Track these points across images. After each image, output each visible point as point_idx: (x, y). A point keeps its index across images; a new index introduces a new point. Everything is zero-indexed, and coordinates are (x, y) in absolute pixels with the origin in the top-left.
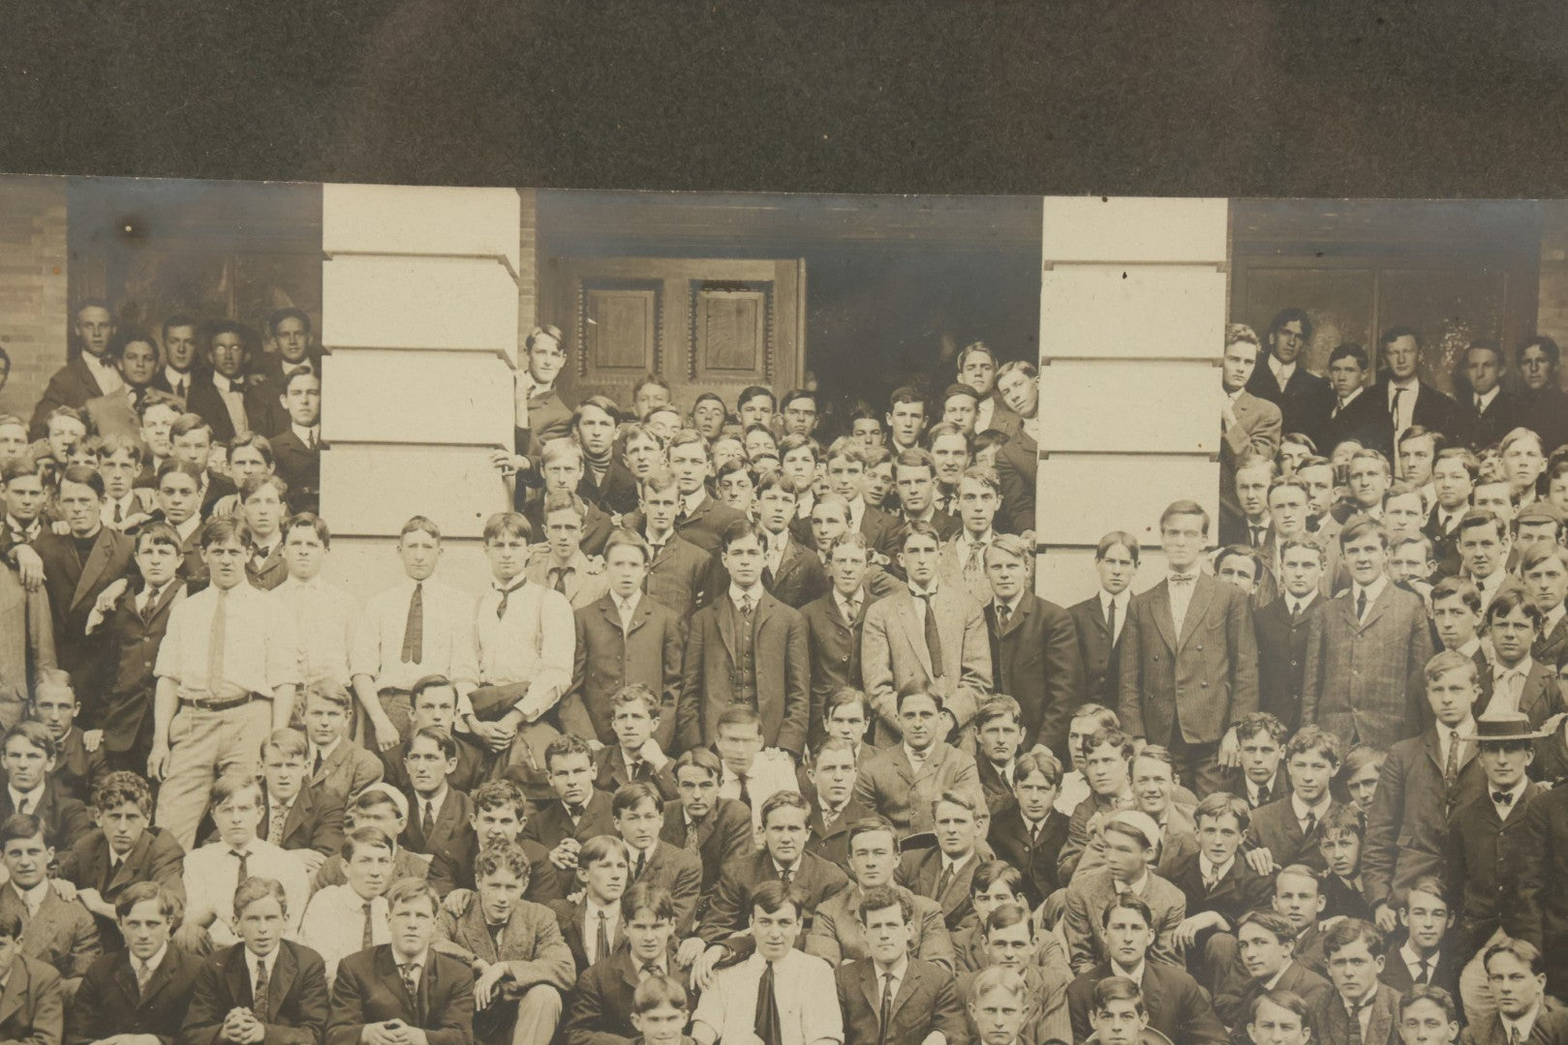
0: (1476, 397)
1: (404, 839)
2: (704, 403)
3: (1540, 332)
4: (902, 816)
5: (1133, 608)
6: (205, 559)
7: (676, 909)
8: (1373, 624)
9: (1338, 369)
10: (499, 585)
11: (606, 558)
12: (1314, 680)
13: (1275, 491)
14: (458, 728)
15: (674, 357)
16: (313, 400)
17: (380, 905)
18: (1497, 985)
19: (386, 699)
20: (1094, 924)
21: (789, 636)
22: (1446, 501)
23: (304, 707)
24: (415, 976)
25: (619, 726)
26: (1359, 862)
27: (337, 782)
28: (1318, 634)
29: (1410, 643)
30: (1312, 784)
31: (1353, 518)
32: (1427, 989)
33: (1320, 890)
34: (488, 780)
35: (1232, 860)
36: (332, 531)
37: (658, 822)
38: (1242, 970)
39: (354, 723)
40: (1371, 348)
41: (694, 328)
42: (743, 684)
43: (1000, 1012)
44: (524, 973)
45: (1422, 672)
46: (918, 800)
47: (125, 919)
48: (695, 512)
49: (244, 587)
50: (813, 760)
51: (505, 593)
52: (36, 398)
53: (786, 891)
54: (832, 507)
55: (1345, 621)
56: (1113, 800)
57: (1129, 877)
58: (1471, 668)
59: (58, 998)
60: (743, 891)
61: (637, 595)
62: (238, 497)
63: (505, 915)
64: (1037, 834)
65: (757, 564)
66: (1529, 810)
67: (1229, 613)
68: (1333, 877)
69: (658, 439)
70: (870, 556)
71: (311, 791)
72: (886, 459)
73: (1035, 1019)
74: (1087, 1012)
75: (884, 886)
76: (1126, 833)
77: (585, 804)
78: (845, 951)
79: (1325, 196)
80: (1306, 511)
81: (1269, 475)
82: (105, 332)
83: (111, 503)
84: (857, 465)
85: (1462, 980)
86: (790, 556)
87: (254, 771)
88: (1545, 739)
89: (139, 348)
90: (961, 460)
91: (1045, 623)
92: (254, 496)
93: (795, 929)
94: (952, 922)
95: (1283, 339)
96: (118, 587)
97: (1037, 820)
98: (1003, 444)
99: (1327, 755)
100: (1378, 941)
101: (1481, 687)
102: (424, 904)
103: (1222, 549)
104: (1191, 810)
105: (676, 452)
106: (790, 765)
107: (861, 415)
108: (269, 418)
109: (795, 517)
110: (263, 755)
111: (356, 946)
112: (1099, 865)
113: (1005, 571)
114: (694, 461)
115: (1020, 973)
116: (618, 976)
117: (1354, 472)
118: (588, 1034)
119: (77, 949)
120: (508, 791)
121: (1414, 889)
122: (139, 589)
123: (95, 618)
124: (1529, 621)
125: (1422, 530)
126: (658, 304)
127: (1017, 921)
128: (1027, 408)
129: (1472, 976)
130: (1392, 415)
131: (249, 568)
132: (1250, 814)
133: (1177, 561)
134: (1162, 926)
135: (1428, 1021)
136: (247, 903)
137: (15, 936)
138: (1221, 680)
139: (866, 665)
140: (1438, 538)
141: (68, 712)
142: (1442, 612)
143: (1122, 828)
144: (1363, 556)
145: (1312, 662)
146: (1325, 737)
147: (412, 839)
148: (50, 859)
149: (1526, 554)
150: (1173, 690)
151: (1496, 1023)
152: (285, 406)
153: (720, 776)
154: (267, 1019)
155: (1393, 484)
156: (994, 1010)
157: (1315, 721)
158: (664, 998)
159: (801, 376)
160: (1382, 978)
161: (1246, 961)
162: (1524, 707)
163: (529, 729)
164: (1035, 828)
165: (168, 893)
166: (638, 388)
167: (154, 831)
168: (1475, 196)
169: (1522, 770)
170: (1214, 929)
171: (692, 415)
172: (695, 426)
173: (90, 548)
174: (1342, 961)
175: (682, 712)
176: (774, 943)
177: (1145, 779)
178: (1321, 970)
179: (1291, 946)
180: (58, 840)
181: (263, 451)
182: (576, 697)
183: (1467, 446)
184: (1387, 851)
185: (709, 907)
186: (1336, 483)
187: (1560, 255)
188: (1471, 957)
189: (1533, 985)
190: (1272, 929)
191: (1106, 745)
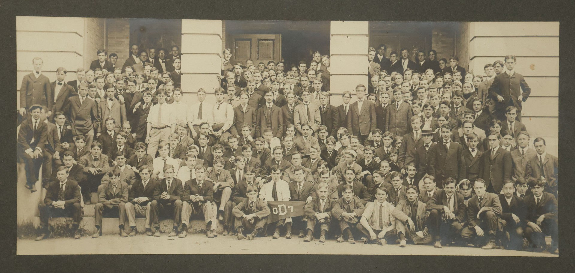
0: (420, 62)
1: (198, 156)
2: (260, 64)
3: (433, 49)
4: (302, 151)
5: (350, 107)
6: (157, 98)
7: (255, 171)
8: (400, 110)
9: (392, 57)
10: (218, 103)
11: (240, 97)
12: (388, 122)
13: (379, 82)
14: (209, 133)
15: (254, 54)
16: (179, 64)
17: (193, 170)
18: (426, 185)
19: (194, 127)
20: (343, 173)
21: (278, 114)
22: (415, 84)
23: (178, 129)
24: (201, 185)
25: (243, 133)
26: (398, 160)
27: (184, 144)
28: (389, 112)
29: (408, 114)
30: (388, 143)
31: (395, 88)
32: (412, 186)
33: (390, 166)
34: (216, 144)
35: (371, 160)
36: (183, 92)
37: (251, 153)
38: (374, 183)
39: (188, 132)
40: (398, 53)
41: (258, 49)
42: (269, 123)
43: (323, 192)
44: (223, 184)
45: (410, 119)
46: (306, 148)
47: (141, 173)
48: (259, 87)
49: (165, 104)
50: (284, 140)
51: (219, 105)
52: (123, 64)
53: (278, 167)
54: (287, 86)
55: (394, 109)
56: (347, 147)
57: (350, 163)
58: (420, 119)
59: (127, 190)
60: (269, 167)
61: (247, 105)
62: (164, 85)
63: (219, 172)
64: (331, 155)
65: (272, 98)
66: (432, 148)
67: (370, 108)
68: (392, 163)
69: (251, 72)
70: (295, 96)
71: (179, 146)
72: (298, 76)
73: (331, 194)
74: (341, 192)
75: (299, 166)
77: (236, 149)
78: (291, 180)
79: (388, 21)
80: (386, 86)
81: (378, 79)
82: (137, 51)
83: (138, 86)
84: (292, 77)
85: (419, 184)
86: (279, 96)
87: (167, 142)
88: (435, 133)
89: (144, 54)
90: (314, 76)
91: (332, 110)
92: (167, 85)
93: (280, 175)
94: (313, 173)
95: (380, 50)
96: (139, 103)
97: (331, 152)
98: (323, 72)
99: (391, 137)
100: (402, 176)
101: (422, 123)
102: (203, 170)
103: (369, 94)
104: (363, 149)
105: (255, 75)
106: (279, 141)
107: (293, 67)
108: (170, 68)
109: (280, 88)
110: (169, 139)
111: (188, 179)
112: (344, 161)
113: (324, 99)
114: (258, 76)
115: (327, 184)
116: (243, 185)
117: (395, 78)
118: (237, 197)
119: (131, 179)
120: (220, 146)
121: (409, 165)
122: (144, 104)
123: (135, 110)
124: (432, 109)
125: (410, 90)
126: (251, 44)
127: (327, 173)
128: (328, 65)
129: (421, 183)
130: (403, 66)
131: (166, 100)
132: (375, 150)
133: (359, 97)
134: (357, 174)
135: (412, 193)
136: (166, 170)
137: (118, 177)
138: (369, 122)
139: (295, 119)
140: (413, 92)
141: (129, 130)
142: (414, 107)
143: (348, 153)
144: (398, 96)
145: (387, 118)
146: (390, 133)
147: (200, 156)
148: (126, 160)
149: (431, 95)
150: (359, 124)
151: (426, 193)
152: (174, 65)
153: (264, 143)
154: (170, 194)
155: (403, 80)
156: (322, 192)
157: (388, 130)
158: (253, 190)
159: (281, 58)
160: (403, 184)
161: (375, 181)
162: (431, 127)
163: (224, 133)
164: (330, 153)
165: (150, 167)
166: (247, 61)
167: (147, 154)
168: (419, 21)
169: (431, 140)
170: (368, 174)
171: (258, 67)
172: (259, 69)
173: (134, 95)
174: (394, 181)
175: (256, 129)
176: (276, 178)
177: (353, 143)
178: (390, 183)
179: (384, 178)
180: (127, 156)
181: (169, 75)
182: (234, 126)
183: (419, 73)
184: (403, 157)
185: (262, 170)
186: (392, 80)
187: (436, 33)
188: (421, 179)
189: (434, 185)
190: (380, 174)
191: (345, 136)
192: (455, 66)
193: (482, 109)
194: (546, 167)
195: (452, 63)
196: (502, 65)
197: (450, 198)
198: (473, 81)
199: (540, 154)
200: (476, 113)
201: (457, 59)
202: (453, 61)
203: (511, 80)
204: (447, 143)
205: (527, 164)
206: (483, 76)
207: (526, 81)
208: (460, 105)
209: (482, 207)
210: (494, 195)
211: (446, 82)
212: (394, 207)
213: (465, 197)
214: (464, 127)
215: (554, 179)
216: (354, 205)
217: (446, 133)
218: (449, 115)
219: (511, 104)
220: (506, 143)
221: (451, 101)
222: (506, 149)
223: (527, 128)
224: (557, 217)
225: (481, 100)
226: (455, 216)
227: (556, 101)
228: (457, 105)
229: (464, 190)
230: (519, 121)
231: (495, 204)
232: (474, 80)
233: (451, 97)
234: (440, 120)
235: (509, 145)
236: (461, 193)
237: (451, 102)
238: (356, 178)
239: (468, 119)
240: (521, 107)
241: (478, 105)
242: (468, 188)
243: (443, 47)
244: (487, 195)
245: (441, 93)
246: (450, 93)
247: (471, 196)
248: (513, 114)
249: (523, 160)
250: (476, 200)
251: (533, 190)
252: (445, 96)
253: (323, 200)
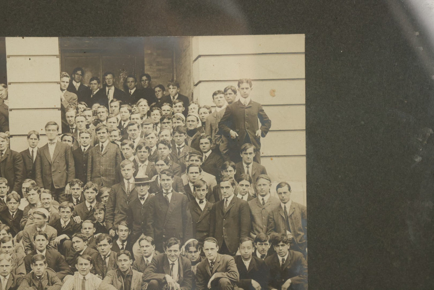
0: (130, 91)
3: (146, 72)
5: (39, 152)
8: (106, 153)
9: (92, 84)
12: (90, 169)
13: (77, 118)
18: (142, 249)
20: (31, 240)
22: (124, 119)
26: (104, 218)
28: (91, 156)
29: (116, 158)
30: (91, 198)
31: (98, 124)
32: (124, 251)
33: (94, 227)
35: (69, 220)
38: (73, 250)
40: (101, 78)
43: (5, 266)
45: (119, 165)
55: (98, 153)
56: (35, 205)
57: (41, 227)
58: (133, 164)
64: (14, 216)
66: (149, 201)
67: (66, 152)
68: (98, 223)
73: (15, 268)
74: (30, 265)
76: (40, 214)
79: (85, 36)
80: (85, 123)
81: (75, 113)
85: (133, 248)
88: (153, 182)
91: (13, 157)
95: (76, 76)
97: (13, 212)
99: (95, 189)
100: (110, 239)
101: (135, 169)
103: (63, 134)
104: (58, 207)
112: (32, 224)
115: (10, 255)
117: (98, 112)
121: (119, 224)
124: (147, 151)
125: (117, 127)
127: (9, 241)
128: (5, 97)
129: (136, 247)
130: (107, 96)
132: (74, 207)
133: (50, 138)
134: (51, 239)
135: (125, 260)
138: (64, 170)
140: (122, 129)
142: (124, 149)
143: (38, 213)
144: (102, 135)
145: (89, 164)
146: (94, 185)
149: (146, 132)
150: (51, 174)
151: (142, 259)
155: (109, 115)
156: (3, 266)
157: (91, 181)
160: (112, 249)
161: (74, 247)
162: (147, 173)
164: (13, 215)
168: (126, 36)
169: (147, 191)
170: (65, 239)
174: (101, 245)
177: (44, 199)
178: (95, 248)
179: (87, 242)
183: (128, 104)
184: (112, 215)
186: (93, 115)
187: (149, 52)
188: (135, 242)
189: (152, 248)
190: (81, 238)
191: (33, 190)
192: (176, 95)
193: (211, 148)
194: (291, 219)
195: (172, 90)
196: (235, 92)
197: (173, 264)
198: (198, 113)
199: (285, 203)
200: (204, 154)
201: (178, 85)
202: (173, 88)
203: (246, 110)
204: (167, 193)
205: (269, 216)
206: (212, 107)
207: (265, 111)
208: (184, 144)
209: (214, 273)
210: (228, 258)
211: (164, 116)
212: (101, 280)
213: (192, 262)
214: (189, 172)
215: (302, 234)
216: (47, 280)
217: (166, 181)
218: (169, 158)
219: (248, 140)
220: (242, 190)
221: (171, 139)
222: (242, 198)
223: (267, 172)
224: (307, 281)
225: (210, 137)
226: (181, 286)
227: (303, 135)
228: (179, 145)
229: (191, 252)
230: (258, 162)
231: (230, 269)
232: (200, 112)
233: (171, 135)
234: (158, 165)
235: (246, 194)
236: (187, 257)
237: (171, 141)
238: (50, 245)
239: (194, 162)
240: (260, 144)
241: (206, 143)
242: (195, 250)
243: (159, 70)
244: (219, 257)
245: (159, 130)
246: (170, 130)
247: (200, 260)
248: (250, 153)
249: (264, 211)
250: (206, 266)
251: (277, 249)
252: (163, 133)
253: (5, 276)
